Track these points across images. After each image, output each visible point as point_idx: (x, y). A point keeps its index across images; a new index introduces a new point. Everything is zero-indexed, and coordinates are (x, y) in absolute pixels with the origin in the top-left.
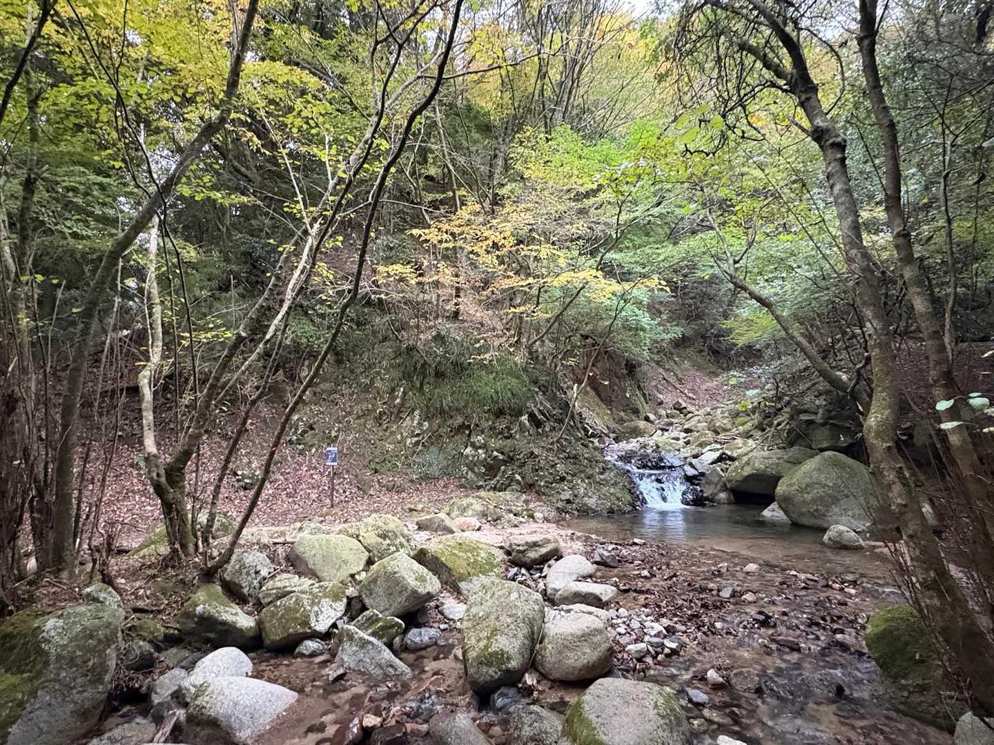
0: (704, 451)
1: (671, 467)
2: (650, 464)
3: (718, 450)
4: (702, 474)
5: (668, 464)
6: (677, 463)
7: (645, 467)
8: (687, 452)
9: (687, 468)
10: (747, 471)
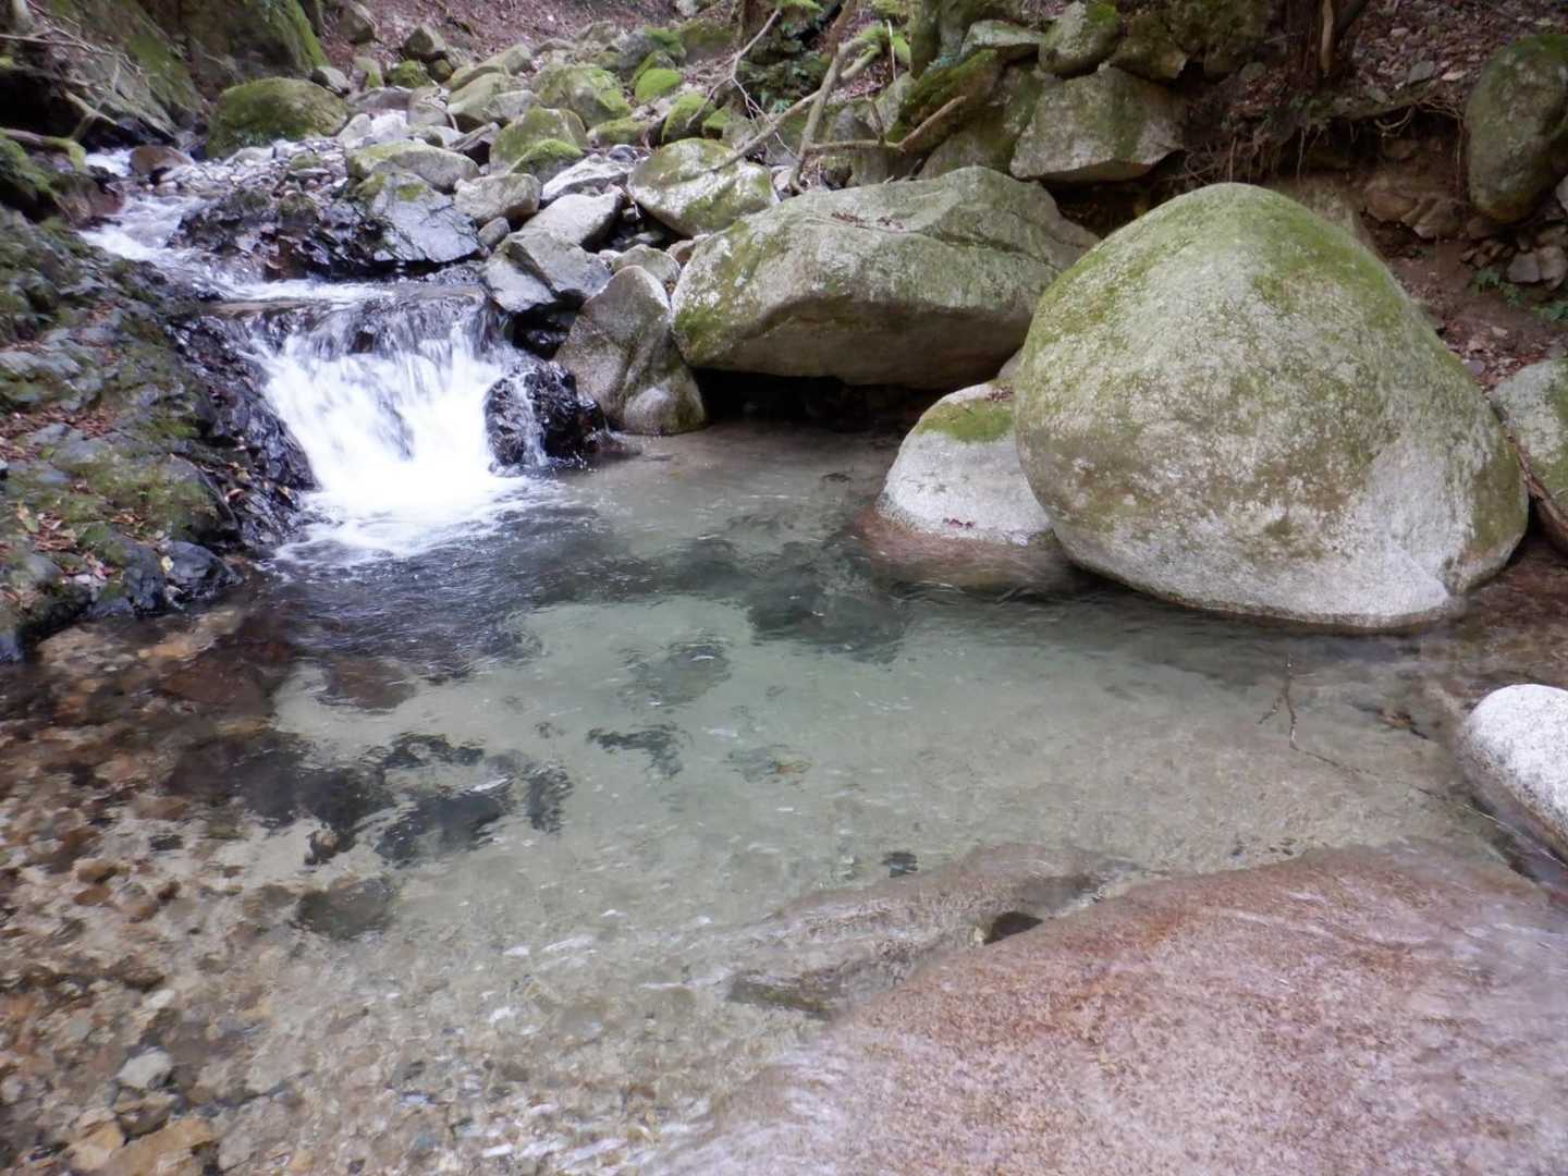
0: (550, 188)
1: (422, 268)
2: (321, 256)
3: (600, 185)
4: (570, 303)
5: (405, 253)
6: (444, 243)
7: (298, 266)
8: (483, 194)
9: (499, 269)
10: (775, 286)
